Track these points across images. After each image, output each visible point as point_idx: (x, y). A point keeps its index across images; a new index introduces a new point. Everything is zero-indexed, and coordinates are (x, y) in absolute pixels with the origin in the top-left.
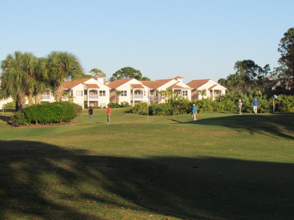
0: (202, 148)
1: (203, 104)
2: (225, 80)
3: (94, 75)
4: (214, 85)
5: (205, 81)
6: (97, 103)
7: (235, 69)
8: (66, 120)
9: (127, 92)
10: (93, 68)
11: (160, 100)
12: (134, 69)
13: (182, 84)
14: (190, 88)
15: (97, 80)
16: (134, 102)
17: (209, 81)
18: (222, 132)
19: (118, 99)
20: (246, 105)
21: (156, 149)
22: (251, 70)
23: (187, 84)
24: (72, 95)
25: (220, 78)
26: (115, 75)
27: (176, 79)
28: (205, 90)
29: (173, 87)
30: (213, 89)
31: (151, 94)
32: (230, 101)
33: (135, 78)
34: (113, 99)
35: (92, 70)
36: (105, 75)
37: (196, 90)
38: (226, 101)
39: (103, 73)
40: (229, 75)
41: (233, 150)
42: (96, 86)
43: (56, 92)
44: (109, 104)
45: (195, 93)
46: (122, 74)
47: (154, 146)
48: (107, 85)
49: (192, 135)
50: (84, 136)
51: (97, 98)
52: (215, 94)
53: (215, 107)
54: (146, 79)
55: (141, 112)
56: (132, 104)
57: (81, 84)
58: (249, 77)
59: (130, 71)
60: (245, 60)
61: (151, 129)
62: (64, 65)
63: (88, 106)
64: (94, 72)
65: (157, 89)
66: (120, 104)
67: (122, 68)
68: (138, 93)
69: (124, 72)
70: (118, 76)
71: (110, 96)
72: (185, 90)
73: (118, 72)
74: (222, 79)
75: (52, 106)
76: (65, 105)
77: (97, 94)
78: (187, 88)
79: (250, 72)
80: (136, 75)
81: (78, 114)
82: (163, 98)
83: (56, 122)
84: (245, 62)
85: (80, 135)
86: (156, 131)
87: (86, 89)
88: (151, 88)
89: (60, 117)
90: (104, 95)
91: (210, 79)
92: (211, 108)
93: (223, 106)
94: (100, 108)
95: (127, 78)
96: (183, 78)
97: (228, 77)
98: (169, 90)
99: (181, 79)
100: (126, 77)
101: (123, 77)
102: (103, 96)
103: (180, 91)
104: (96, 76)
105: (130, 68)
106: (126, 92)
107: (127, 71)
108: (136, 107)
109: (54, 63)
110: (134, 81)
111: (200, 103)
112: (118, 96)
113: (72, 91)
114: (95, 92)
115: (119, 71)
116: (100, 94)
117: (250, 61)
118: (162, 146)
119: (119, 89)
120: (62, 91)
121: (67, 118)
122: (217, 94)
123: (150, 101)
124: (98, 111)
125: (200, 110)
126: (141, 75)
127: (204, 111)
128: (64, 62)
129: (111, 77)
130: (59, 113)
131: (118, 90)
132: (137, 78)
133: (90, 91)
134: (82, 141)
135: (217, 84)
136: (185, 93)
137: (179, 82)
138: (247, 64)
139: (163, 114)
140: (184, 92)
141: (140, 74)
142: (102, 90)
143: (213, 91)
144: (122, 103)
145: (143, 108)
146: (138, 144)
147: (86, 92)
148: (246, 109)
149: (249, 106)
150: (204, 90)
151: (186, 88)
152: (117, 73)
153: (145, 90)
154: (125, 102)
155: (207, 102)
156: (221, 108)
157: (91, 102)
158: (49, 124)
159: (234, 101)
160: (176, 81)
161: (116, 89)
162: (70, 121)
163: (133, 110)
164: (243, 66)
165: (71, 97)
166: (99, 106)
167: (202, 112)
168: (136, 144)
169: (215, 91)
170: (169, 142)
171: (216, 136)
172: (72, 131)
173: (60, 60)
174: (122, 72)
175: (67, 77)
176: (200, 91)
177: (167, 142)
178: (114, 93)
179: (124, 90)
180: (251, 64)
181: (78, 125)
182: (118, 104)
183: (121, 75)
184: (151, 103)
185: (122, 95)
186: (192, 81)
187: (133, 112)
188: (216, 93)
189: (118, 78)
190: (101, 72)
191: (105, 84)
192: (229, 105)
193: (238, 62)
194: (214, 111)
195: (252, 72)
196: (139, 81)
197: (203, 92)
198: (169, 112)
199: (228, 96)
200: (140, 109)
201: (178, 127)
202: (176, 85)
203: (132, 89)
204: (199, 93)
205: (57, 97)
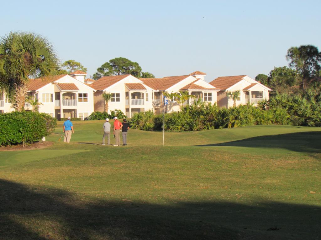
0: (262, 187)
1: (239, 113)
2: (267, 76)
3: (70, 70)
4: (252, 84)
5: (238, 79)
6: (74, 112)
7: (288, 60)
8: (32, 140)
9: (121, 95)
10: (67, 60)
11: (170, 108)
12: (130, 61)
13: (203, 83)
14: (214, 89)
15: (75, 78)
16: (130, 110)
17: (244, 78)
18: (288, 160)
19: (106, 106)
20: (306, 115)
21: (188, 190)
22: (313, 60)
23: (210, 83)
24: (37, 100)
25: (258, 74)
26: (101, 69)
27: (194, 75)
28: (239, 92)
29: (190, 87)
30: (251, 90)
31: (157, 99)
32: (281, 109)
33: (131, 74)
34: (99, 106)
35: (66, 62)
36: (85, 69)
37: (224, 91)
38: (274, 109)
39: (82, 67)
40: (273, 69)
41: (315, 191)
42: (73, 86)
43: (15, 96)
44: (93, 113)
45: (223, 96)
46: (112, 68)
47: (183, 185)
48: (89, 85)
49: (242, 166)
50: (65, 168)
51: (75, 104)
52: (252, 97)
53: (258, 118)
54: (148, 76)
55: (143, 127)
56: (127, 113)
57: (51, 84)
58: (309, 72)
59: (123, 64)
60: (304, 45)
61: (174, 155)
62: (28, 54)
63: (62, 117)
64: (69, 66)
65: (166, 90)
66: (109, 113)
67: (112, 59)
68: (136, 97)
69: (114, 66)
70: (106, 71)
71: (95, 101)
72: (208, 92)
73: (106, 65)
74: (262, 75)
75: (9, 118)
76: (30, 117)
77: (74, 99)
78: (211, 89)
79: (310, 64)
80: (132, 69)
81: (50, 130)
82: (175, 104)
83: (17, 144)
84: (303, 48)
85: (58, 166)
86: (183, 159)
87: (58, 91)
88: (156, 90)
89: (23, 135)
90: (86, 100)
91: (245, 76)
92: (253, 120)
93: (271, 116)
94: (79, 119)
95: (119, 74)
96: (204, 74)
97: (272, 71)
98: (184, 91)
99: (202, 75)
100: (117, 72)
101: (113, 73)
102: (84, 101)
103: (200, 93)
104: (73, 71)
105: (123, 58)
106: (118, 95)
107: (120, 64)
108: (136, 118)
109: (13, 51)
110: (131, 79)
111: (235, 113)
112: (107, 101)
113: (37, 95)
114: (71, 95)
115: (107, 63)
116: (79, 98)
117: (312, 48)
118: (196, 184)
119: (109, 90)
120: (25, 94)
121: (34, 138)
122: (256, 97)
123: (155, 109)
124: (77, 124)
125: (235, 122)
126: (141, 70)
127: (241, 124)
128: (28, 49)
129: (95, 73)
130: (21, 130)
131: (106, 93)
132: (135, 74)
133: (64, 95)
134: (62, 177)
135: (256, 82)
136: (208, 97)
137: (198, 79)
138: (307, 52)
139: (178, 130)
140: (206, 94)
141: (139, 68)
142: (83, 93)
143: (250, 93)
144: (112, 112)
145: (146, 120)
146: (155, 182)
147: (58, 96)
148: (306, 120)
149: (311, 116)
150: (236, 91)
151: (209, 89)
152: (104, 67)
153: (146, 92)
154: (117, 110)
155: (246, 110)
156: (268, 120)
157: (65, 111)
158: (6, 146)
159: (287, 109)
160: (194, 79)
161: (104, 90)
162: (38, 141)
163: (131, 123)
164: (300, 54)
165: (36, 103)
166: (78, 117)
167: (238, 125)
168: (153, 182)
169: (253, 93)
170: (206, 178)
171: (281, 168)
172: (45, 160)
173: (22, 47)
174: (111, 65)
175: (33, 72)
176: (230, 94)
177: (202, 179)
178: (100, 97)
179: (115, 92)
180: (312, 51)
181: (50, 149)
182: (107, 113)
183: (110, 69)
184: (156, 112)
185: (113, 100)
186: (218, 77)
187: (132, 126)
188: (254, 96)
189: (106, 75)
190: (79, 65)
191: (86, 83)
192: (279, 115)
193: (292, 48)
194: (258, 124)
195: (314, 64)
196: (139, 78)
197: (236, 95)
198: (188, 126)
199: (278, 101)
200: (143, 121)
201: (217, 152)
202: (195, 85)
203: (127, 91)
204: (229, 96)
205: (17, 104)
